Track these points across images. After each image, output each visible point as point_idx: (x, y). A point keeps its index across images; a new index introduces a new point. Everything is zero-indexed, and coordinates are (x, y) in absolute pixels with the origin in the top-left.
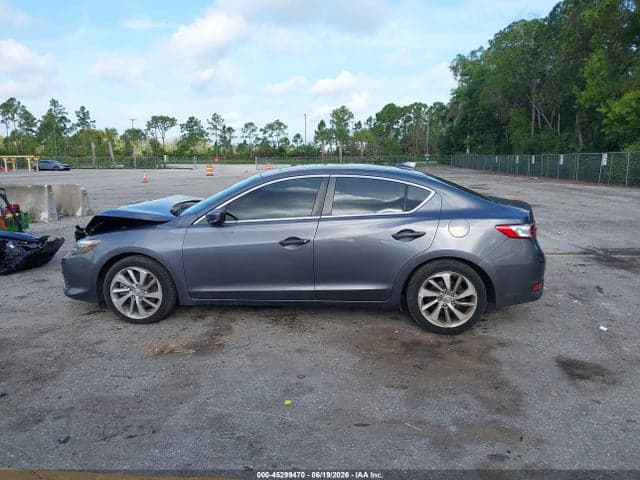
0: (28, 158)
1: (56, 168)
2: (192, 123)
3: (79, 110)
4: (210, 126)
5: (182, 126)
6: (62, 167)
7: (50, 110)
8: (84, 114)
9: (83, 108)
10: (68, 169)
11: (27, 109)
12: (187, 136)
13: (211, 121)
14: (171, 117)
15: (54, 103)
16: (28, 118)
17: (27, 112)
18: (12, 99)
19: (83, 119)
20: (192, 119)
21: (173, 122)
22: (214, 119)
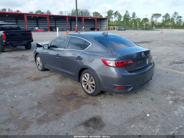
0: (116, 27)
1: (122, 30)
2: (167, 15)
3: (133, 13)
4: (173, 16)
5: (163, 16)
6: (123, 30)
7: (126, 14)
8: (134, 14)
9: (134, 12)
10: (125, 30)
11: (120, 14)
12: (164, 20)
13: (173, 14)
14: (160, 14)
15: (127, 11)
16: (120, 16)
17: (120, 15)
18: (117, 11)
19: (133, 16)
20: (167, 14)
21: (160, 15)
22: (175, 14)
